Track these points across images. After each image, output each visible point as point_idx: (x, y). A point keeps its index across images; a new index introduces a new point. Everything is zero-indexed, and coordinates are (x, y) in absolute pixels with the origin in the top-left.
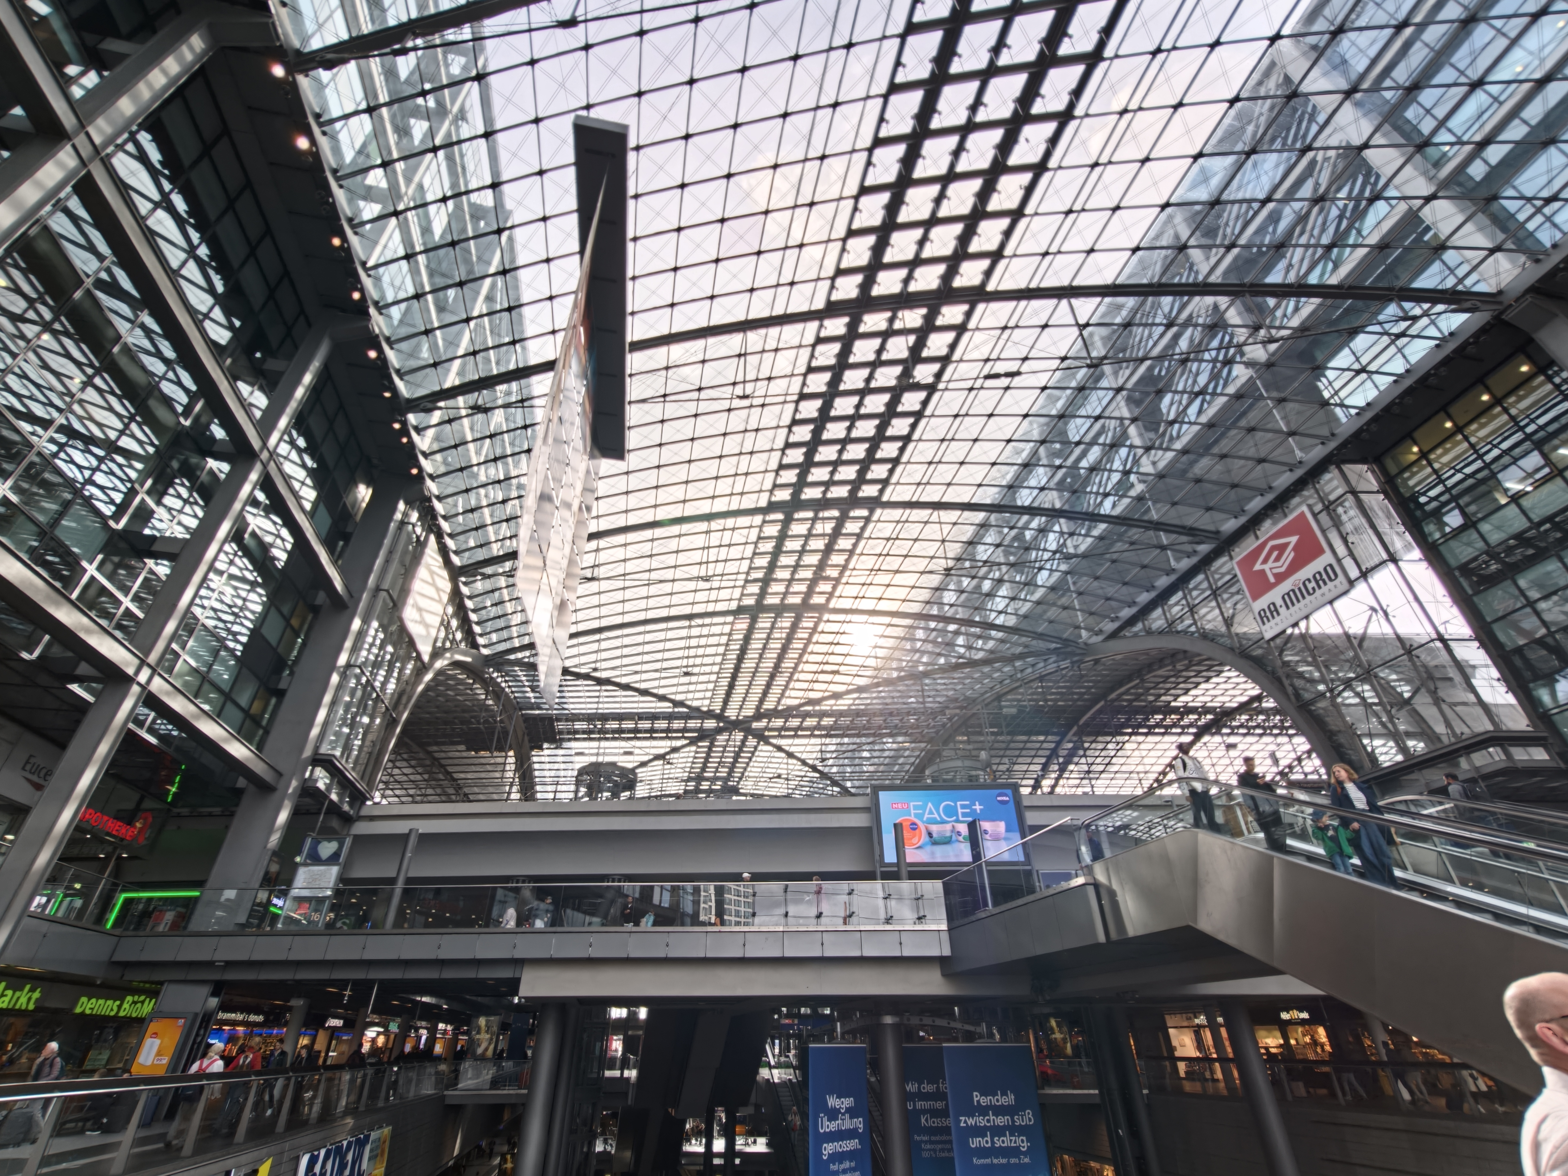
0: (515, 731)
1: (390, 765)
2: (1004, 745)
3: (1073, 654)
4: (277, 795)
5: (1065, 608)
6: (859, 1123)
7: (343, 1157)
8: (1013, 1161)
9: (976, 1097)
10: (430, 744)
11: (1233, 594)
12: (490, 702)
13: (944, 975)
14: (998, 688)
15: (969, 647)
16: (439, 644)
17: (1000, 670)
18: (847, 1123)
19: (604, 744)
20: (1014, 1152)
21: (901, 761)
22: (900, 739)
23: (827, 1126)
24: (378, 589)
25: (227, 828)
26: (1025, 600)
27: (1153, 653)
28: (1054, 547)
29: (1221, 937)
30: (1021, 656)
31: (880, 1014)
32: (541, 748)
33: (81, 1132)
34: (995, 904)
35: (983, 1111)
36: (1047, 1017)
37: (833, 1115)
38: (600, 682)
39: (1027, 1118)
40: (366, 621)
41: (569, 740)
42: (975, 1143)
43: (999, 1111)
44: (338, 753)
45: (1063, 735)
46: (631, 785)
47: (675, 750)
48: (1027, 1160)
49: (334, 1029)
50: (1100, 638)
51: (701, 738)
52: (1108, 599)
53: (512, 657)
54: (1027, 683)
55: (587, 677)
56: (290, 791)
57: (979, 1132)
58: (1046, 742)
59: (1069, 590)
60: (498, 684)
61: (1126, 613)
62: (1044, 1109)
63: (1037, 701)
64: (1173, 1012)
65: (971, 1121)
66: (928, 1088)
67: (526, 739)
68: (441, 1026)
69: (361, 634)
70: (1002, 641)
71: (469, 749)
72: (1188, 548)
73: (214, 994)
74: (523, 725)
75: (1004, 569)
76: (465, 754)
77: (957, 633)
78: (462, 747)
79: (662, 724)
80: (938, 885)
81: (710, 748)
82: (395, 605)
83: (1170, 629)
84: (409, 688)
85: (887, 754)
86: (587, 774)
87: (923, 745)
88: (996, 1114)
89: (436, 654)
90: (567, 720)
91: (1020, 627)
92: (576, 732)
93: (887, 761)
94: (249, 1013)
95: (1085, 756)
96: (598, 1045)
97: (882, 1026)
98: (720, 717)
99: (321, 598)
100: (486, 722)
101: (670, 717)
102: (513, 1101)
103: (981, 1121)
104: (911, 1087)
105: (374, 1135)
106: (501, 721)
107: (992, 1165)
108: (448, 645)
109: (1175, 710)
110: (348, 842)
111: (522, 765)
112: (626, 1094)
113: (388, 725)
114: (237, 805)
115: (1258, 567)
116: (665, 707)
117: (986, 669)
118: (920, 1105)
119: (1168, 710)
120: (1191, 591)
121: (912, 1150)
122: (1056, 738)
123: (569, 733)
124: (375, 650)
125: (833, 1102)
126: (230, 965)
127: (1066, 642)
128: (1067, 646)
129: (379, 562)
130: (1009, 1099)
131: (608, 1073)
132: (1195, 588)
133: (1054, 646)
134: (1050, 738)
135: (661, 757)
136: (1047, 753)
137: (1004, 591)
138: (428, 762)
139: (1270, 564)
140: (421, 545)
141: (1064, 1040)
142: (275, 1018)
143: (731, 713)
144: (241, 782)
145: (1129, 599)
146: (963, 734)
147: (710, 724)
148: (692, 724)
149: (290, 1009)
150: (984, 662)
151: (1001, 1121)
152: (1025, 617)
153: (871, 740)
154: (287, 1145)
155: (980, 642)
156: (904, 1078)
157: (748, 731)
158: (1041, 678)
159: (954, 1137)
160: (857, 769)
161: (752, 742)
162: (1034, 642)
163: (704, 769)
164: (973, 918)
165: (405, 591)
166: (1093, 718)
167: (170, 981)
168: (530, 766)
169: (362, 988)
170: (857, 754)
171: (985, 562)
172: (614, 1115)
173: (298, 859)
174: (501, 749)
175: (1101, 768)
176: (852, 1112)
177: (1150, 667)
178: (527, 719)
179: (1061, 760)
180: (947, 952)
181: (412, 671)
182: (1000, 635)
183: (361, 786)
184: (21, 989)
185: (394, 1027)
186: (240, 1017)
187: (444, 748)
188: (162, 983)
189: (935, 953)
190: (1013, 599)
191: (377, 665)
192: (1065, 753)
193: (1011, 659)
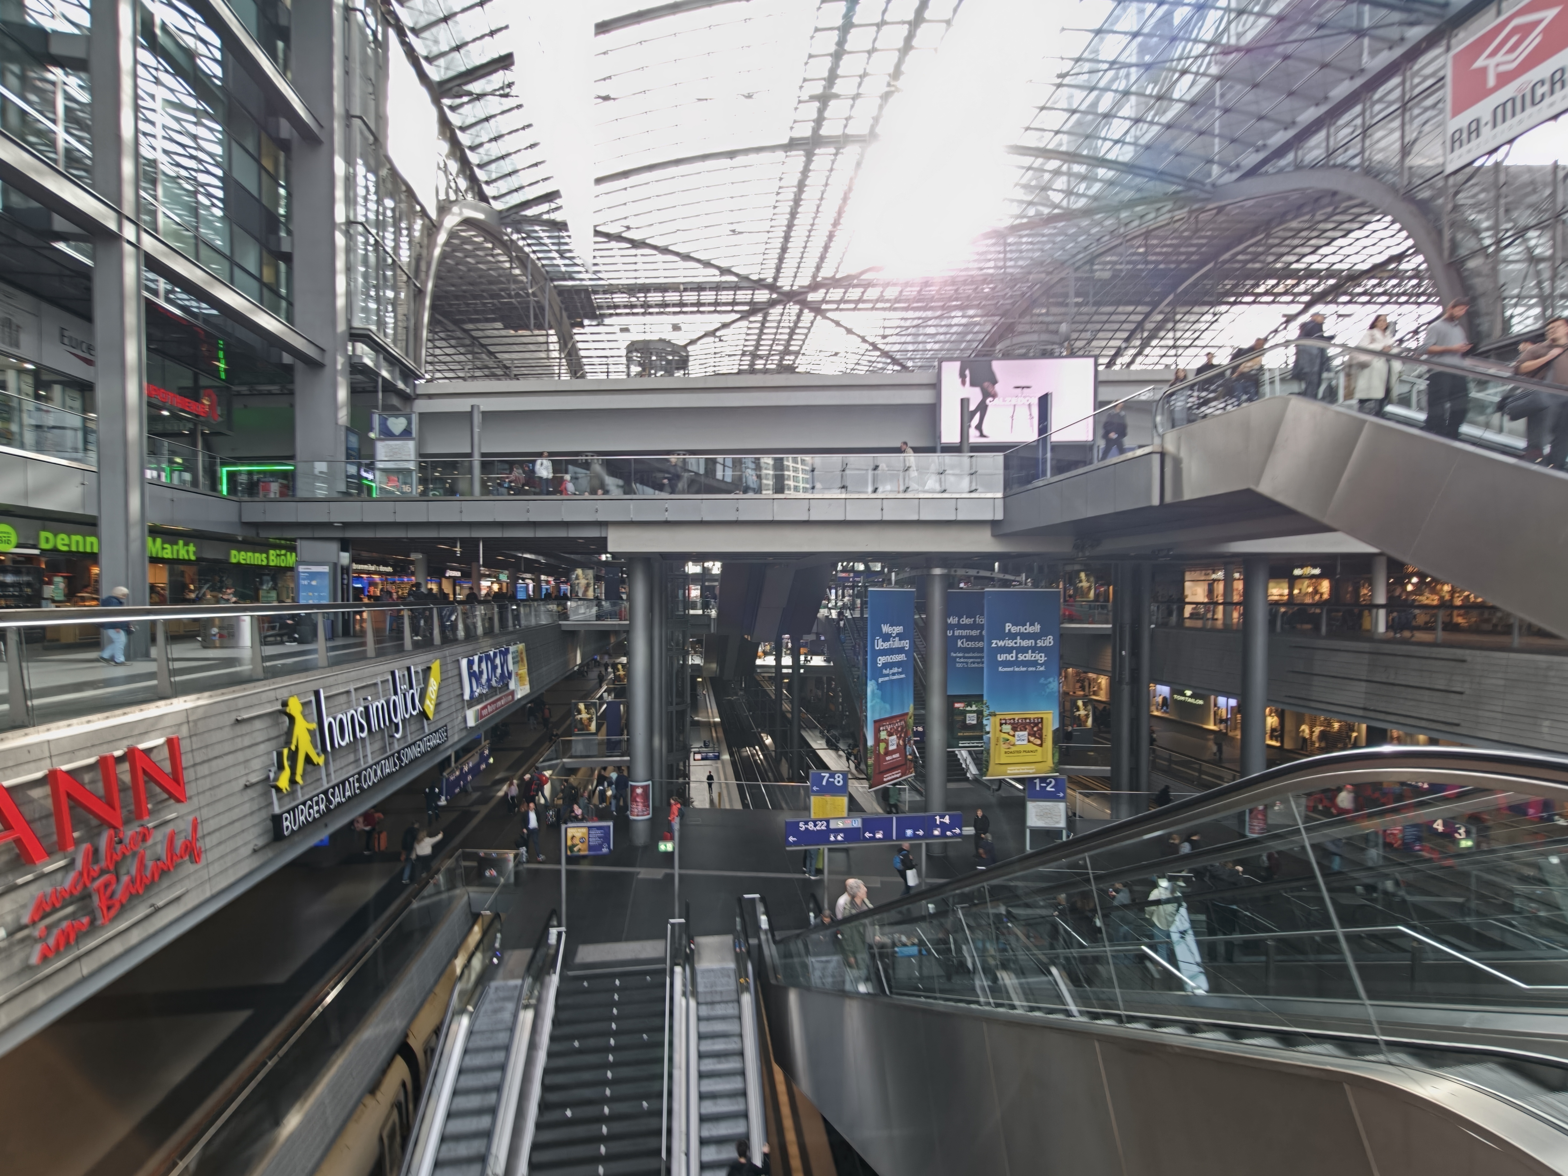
0: (550, 305)
1: (430, 345)
2: (1086, 318)
3: (1195, 200)
4: (327, 371)
5: (1201, 133)
6: (906, 644)
7: (493, 662)
8: (1031, 669)
9: (1008, 626)
10: (464, 322)
11: (1426, 109)
12: (517, 272)
13: (994, 535)
14: (1093, 248)
15: (1069, 193)
16: (442, 197)
17: (1100, 223)
18: (896, 643)
19: (648, 318)
20: (1035, 663)
21: (969, 337)
22: (971, 312)
23: (881, 645)
24: (349, 116)
25: (292, 406)
26: (1152, 123)
27: (1294, 196)
28: (1208, 37)
29: (1280, 498)
30: (1131, 204)
31: (930, 567)
32: (582, 325)
33: (282, 643)
34: (1053, 475)
35: (1013, 636)
36: (1079, 572)
37: (886, 637)
38: (635, 244)
39: (1049, 641)
40: (349, 162)
41: (611, 315)
42: (1001, 658)
43: (1024, 636)
44: (374, 328)
45: (1155, 305)
46: (683, 363)
47: (725, 326)
48: (1042, 669)
49: (454, 579)
50: (1235, 175)
51: (753, 312)
52: (1261, 118)
53: (530, 212)
54: (1128, 240)
55: (619, 238)
56: (339, 367)
57: (1008, 650)
58: (1135, 313)
59: (1212, 106)
60: (521, 249)
61: (1280, 138)
62: (1063, 637)
63: (1135, 263)
64: (1194, 568)
65: (1001, 643)
66: (966, 621)
67: (565, 314)
68: (543, 577)
69: (350, 181)
70: (1111, 183)
71: (506, 327)
72: (1394, 33)
73: (344, 549)
74: (558, 299)
75: (1134, 72)
76: (504, 333)
77: (1057, 173)
78: (499, 325)
79: (708, 296)
80: (999, 457)
81: (763, 323)
82: (376, 139)
83: (1326, 165)
84: (424, 252)
85: (954, 329)
86: (637, 351)
87: (997, 319)
88: (1023, 639)
89: (444, 208)
90: (605, 292)
91: (1137, 163)
92: (616, 307)
93: (954, 337)
94: (378, 565)
95: (1173, 329)
96: (681, 592)
97: (931, 577)
98: (772, 287)
99: (285, 129)
100: (518, 295)
101: (718, 287)
102: (617, 628)
103: (1010, 643)
104: (952, 620)
105: (512, 649)
106: (534, 294)
107: (1014, 672)
108: (453, 197)
109: (1293, 274)
110: (415, 419)
111: (566, 344)
112: (709, 626)
113: (415, 296)
114: (292, 382)
115: (1479, 63)
116: (711, 276)
117: (1085, 223)
118: (957, 633)
119: (1287, 273)
120: (1373, 104)
121: (948, 662)
122: (1146, 309)
123: (609, 307)
124: (372, 206)
125: (886, 629)
126: (346, 525)
127: (1190, 183)
128: (1189, 188)
129: (337, 73)
130: (1037, 628)
131: (692, 612)
132: (1380, 100)
133: (1173, 188)
134: (1139, 309)
135: (712, 333)
136: (1132, 326)
137: (1129, 109)
138: (467, 342)
139: (1499, 58)
140: (382, 45)
141: (1090, 588)
142: (401, 569)
143: (785, 283)
144: (287, 359)
145: (1288, 118)
146: (1042, 305)
147: (762, 296)
148: (743, 295)
149: (412, 562)
150: (1086, 212)
151: (1026, 643)
152: (1148, 147)
153: (939, 313)
154: (447, 653)
155: (1083, 186)
156: (947, 614)
157: (804, 304)
158: (1147, 234)
159: (985, 654)
160: (921, 347)
161: (808, 315)
162: (1151, 184)
163: (757, 346)
164: (1030, 486)
165: (381, 118)
166: (1194, 284)
167: (301, 538)
168: (574, 345)
169: (470, 545)
170: (921, 331)
171: (1113, 63)
172: (699, 642)
173: (372, 435)
174: (540, 327)
175: (1188, 343)
176: (901, 636)
177: (1282, 217)
178: (561, 291)
179: (1145, 334)
180: (999, 516)
181: (422, 231)
182: (1111, 174)
183: (410, 363)
184: (176, 543)
185: (504, 577)
186: (372, 568)
187: (480, 326)
188: (295, 540)
189: (989, 517)
190: (1137, 121)
191: (380, 225)
192: (1152, 326)
193: (1114, 210)
